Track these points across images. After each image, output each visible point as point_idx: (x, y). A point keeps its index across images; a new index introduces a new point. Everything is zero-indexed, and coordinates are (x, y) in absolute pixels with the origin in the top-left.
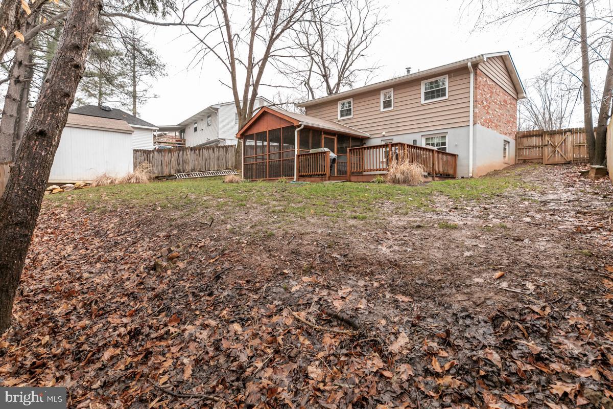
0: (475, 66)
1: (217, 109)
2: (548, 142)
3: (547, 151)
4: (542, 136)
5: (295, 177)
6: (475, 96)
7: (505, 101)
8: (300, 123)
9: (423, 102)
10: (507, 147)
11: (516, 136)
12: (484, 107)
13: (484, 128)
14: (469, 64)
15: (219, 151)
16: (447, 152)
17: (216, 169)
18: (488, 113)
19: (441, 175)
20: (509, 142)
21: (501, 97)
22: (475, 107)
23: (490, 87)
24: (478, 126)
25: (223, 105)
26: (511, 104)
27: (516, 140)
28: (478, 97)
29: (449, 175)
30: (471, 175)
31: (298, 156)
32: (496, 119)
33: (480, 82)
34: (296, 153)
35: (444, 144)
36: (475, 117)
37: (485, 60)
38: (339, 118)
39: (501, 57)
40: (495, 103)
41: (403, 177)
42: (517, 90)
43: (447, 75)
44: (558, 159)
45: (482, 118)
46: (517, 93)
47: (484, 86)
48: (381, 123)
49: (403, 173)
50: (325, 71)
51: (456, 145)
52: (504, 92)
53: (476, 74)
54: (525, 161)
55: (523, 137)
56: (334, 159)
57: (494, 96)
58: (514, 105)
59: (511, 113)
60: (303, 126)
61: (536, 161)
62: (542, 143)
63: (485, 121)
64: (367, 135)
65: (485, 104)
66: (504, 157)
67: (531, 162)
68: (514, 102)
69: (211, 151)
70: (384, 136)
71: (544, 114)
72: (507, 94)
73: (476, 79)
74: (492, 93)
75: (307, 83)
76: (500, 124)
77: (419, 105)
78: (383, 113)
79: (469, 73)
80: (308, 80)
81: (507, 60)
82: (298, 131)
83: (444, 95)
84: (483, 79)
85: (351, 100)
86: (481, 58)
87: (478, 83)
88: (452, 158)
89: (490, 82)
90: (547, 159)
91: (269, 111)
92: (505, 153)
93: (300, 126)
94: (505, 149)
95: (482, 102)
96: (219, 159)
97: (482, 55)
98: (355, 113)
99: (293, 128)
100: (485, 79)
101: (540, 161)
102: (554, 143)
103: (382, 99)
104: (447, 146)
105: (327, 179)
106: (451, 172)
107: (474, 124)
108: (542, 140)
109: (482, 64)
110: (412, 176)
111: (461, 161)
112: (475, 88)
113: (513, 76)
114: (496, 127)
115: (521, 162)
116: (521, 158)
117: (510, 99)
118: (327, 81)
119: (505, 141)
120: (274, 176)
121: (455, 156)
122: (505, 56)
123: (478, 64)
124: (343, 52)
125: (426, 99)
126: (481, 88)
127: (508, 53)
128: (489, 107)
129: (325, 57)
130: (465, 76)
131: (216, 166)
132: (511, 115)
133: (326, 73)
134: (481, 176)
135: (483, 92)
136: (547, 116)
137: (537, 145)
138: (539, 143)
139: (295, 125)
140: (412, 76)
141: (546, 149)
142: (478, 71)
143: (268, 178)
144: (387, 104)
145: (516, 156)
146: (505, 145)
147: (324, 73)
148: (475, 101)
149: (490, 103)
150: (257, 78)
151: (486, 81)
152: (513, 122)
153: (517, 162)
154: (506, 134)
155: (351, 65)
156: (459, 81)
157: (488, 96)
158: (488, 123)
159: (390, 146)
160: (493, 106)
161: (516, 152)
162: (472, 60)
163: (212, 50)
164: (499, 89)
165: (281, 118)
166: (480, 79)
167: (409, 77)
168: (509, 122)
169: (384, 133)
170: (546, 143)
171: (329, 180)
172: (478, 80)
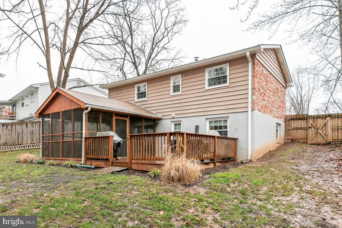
0: (253, 55)
1: (37, 88)
2: (312, 124)
3: (311, 132)
4: (307, 120)
5: (83, 159)
6: (253, 84)
7: (277, 89)
8: (86, 106)
9: (207, 88)
10: (278, 129)
11: (285, 119)
12: (261, 94)
13: (261, 114)
14: (248, 54)
15: (33, 126)
16: (228, 136)
17: (29, 142)
18: (264, 99)
19: (223, 159)
20: (280, 125)
21: (274, 85)
22: (253, 94)
23: (266, 77)
24: (256, 112)
25: (43, 85)
26: (281, 91)
27: (285, 122)
28: (256, 85)
29: (229, 158)
30: (249, 158)
31: (86, 138)
32: (270, 105)
33: (257, 71)
34: (84, 136)
35: (226, 127)
36: (253, 103)
37: (262, 50)
38: (136, 100)
39: (274, 49)
40: (270, 90)
41: (178, 174)
42: (286, 80)
43: (228, 64)
44: (320, 140)
45: (259, 105)
46: (286, 82)
47: (261, 75)
48: (171, 106)
49: (178, 170)
50: (134, 59)
51: (236, 129)
52: (277, 81)
53: (253, 63)
54: (293, 141)
55: (291, 119)
56: (119, 143)
57: (269, 84)
58: (284, 92)
59: (282, 99)
60: (89, 109)
61: (302, 141)
62: (307, 125)
63: (262, 107)
64: (159, 116)
65: (262, 91)
66: (277, 137)
67: (298, 142)
68: (283, 89)
69: (24, 126)
70: (173, 118)
71: (297, 97)
72: (278, 83)
73: (253, 68)
74: (267, 81)
75: (122, 69)
76: (273, 109)
77: (203, 90)
78: (172, 96)
79: (247, 62)
80: (123, 66)
81: (278, 53)
82: (86, 114)
83: (225, 82)
84: (260, 68)
85: (146, 83)
86: (259, 48)
87: (256, 71)
88: (232, 142)
89: (265, 72)
90: (311, 139)
91: (61, 93)
92: (277, 134)
93: (87, 108)
94: (277, 130)
95: (259, 90)
96: (32, 133)
97: (259, 46)
98: (149, 96)
99: (82, 110)
100: (261, 69)
101: (305, 141)
102: (317, 125)
103: (172, 85)
104: (228, 129)
105: (110, 164)
106: (231, 155)
107: (253, 110)
108: (307, 123)
109: (258, 54)
110: (187, 174)
111: (241, 144)
112: (253, 76)
113: (283, 67)
114: (270, 112)
115: (290, 141)
116: (289, 138)
117: (281, 87)
118: (136, 68)
119: (277, 123)
120: (66, 157)
121: (235, 140)
122: (277, 49)
123: (255, 54)
124: (149, 44)
125: (210, 85)
126: (258, 76)
127: (280, 47)
128: (265, 94)
129: (134, 47)
130: (244, 65)
131: (29, 140)
132: (281, 101)
133: (135, 61)
134: (258, 159)
135: (260, 81)
136: (299, 99)
137: (303, 127)
138: (304, 126)
139: (82, 107)
140: (200, 63)
141: (310, 131)
142: (256, 61)
143: (61, 158)
144: (176, 89)
145: (285, 136)
146: (277, 127)
147: (134, 61)
148: (253, 89)
149: (265, 91)
150: (69, 61)
151: (262, 70)
152: (283, 107)
153: (286, 141)
154: (278, 118)
155: (156, 56)
156: (239, 69)
157: (264, 84)
158: (264, 109)
159: (168, 135)
160: (268, 93)
161: (285, 132)
162: (251, 50)
163: (29, 36)
164: (273, 78)
165: (71, 100)
166: (257, 68)
167: (196, 64)
168: (280, 107)
169: (173, 115)
170: (310, 126)
171: (112, 166)
172: (256, 69)
